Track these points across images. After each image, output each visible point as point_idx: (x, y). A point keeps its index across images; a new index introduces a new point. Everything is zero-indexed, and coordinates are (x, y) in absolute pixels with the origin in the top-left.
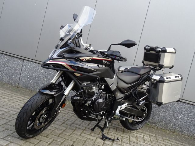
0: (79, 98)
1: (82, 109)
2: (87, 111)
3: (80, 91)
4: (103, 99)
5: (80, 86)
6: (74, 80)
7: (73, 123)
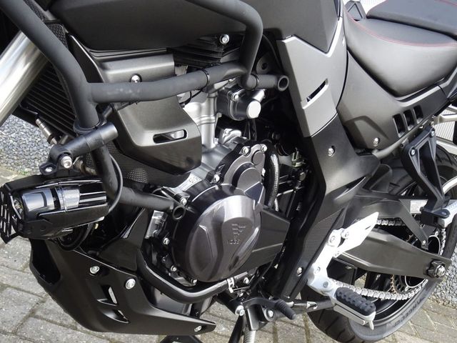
0: (71, 199)
1: (95, 270)
2: (131, 283)
3: (90, 140)
4: (253, 194)
5: (87, 89)
6: (28, 34)
7: (32, 314)
